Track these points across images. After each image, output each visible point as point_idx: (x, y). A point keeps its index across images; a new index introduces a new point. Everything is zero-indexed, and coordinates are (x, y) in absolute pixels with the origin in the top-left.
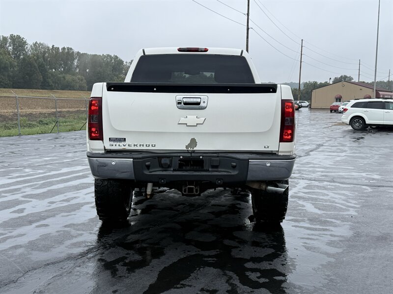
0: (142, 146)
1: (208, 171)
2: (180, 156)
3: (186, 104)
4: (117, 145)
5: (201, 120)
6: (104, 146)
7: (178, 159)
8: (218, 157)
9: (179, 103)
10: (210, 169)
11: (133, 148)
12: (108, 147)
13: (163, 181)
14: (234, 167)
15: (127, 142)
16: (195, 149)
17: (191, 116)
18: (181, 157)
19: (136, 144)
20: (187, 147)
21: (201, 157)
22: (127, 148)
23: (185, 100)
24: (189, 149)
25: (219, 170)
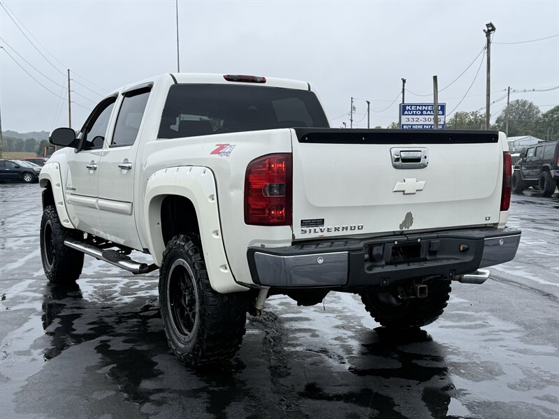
0: (345, 230)
1: (425, 260)
2: (394, 241)
3: (404, 160)
4: (313, 231)
5: (421, 184)
6: (293, 235)
7: (392, 245)
8: (438, 237)
9: (397, 160)
10: (428, 258)
11: (333, 234)
12: (299, 236)
13: (385, 282)
14: (465, 250)
15: (326, 226)
16: (411, 228)
17: (411, 180)
18: (396, 243)
19: (337, 226)
20: (401, 226)
21: (419, 240)
22: (326, 234)
23: (403, 155)
24: (404, 229)
25: (438, 257)
